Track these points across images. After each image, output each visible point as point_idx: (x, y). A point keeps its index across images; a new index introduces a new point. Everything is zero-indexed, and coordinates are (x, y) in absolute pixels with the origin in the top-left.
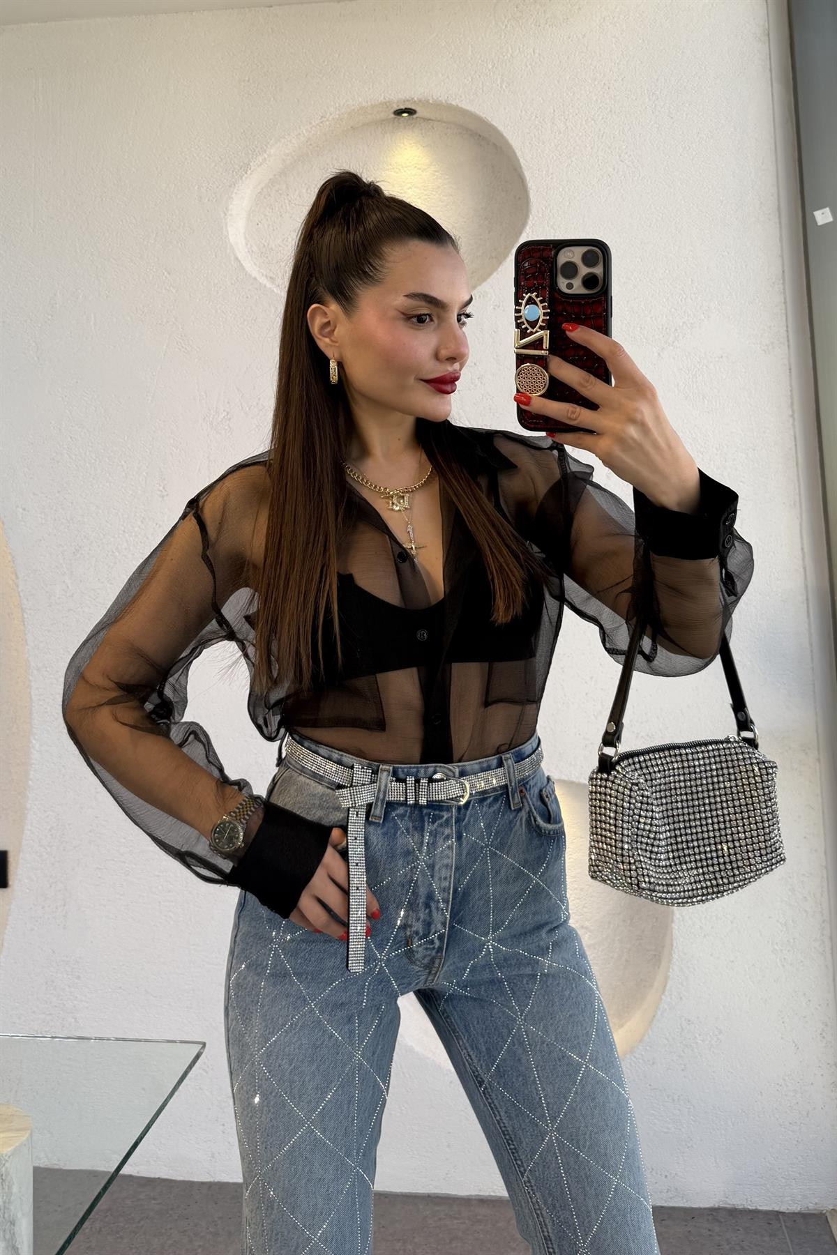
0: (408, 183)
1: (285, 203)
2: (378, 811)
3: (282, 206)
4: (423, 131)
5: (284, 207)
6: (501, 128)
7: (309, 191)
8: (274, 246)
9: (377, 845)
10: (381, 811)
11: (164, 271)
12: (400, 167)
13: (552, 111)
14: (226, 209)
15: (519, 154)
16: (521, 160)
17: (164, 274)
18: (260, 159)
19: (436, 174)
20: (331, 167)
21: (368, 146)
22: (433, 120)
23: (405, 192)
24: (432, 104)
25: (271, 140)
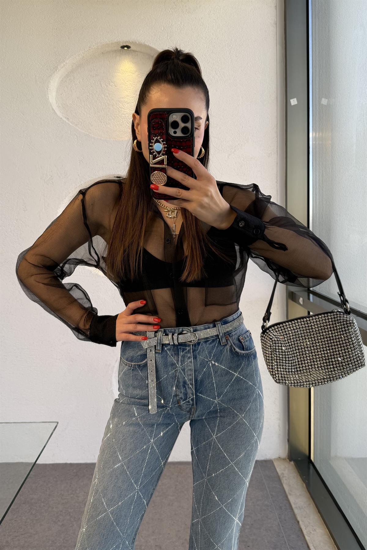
0: (127, 79)
1: (73, 85)
2: (159, 348)
4: (133, 56)
5: (73, 87)
8: (68, 104)
9: (159, 361)
10: (160, 348)
12: (123, 72)
14: (48, 87)
18: (62, 65)
19: (139, 75)
20: (93, 70)
21: (109, 61)
22: (137, 52)
23: (126, 83)
24: (137, 44)
25: (67, 56)
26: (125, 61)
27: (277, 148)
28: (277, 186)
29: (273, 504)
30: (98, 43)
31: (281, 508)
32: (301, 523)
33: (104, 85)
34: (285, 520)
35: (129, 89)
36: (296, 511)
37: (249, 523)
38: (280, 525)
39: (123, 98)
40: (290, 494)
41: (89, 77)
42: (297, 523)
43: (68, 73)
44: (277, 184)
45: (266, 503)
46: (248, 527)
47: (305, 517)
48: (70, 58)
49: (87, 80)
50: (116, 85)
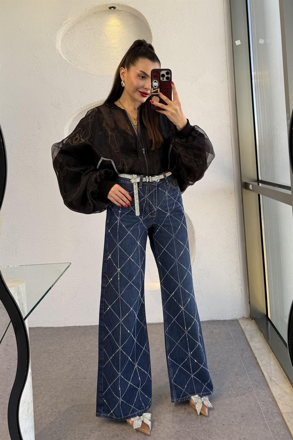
0: (114, 31)
1: (74, 37)
3: (73, 38)
4: (118, 14)
5: (74, 38)
6: (143, 14)
7: (81, 33)
8: (71, 51)
11: (36, 58)
12: (111, 26)
13: (158, 8)
14: (55, 38)
15: (149, 22)
16: (149, 24)
17: (36, 59)
18: (66, 22)
19: (123, 28)
20: (89, 25)
21: (100, 19)
22: (121, 11)
23: (113, 34)
24: (121, 5)
25: (69, 16)
26: (112, 18)
27: (228, 77)
28: (229, 104)
29: (236, 348)
30: (92, 5)
31: (243, 350)
32: (258, 358)
33: (97, 36)
34: (246, 358)
35: (116, 38)
36: (254, 351)
37: (217, 360)
38: (242, 361)
39: (111, 45)
40: (251, 341)
41: (86, 30)
42: (255, 359)
43: (70, 28)
44: (229, 102)
45: (232, 347)
46: (216, 363)
47: (261, 355)
48: (71, 17)
49: (84, 33)
50: (106, 36)
